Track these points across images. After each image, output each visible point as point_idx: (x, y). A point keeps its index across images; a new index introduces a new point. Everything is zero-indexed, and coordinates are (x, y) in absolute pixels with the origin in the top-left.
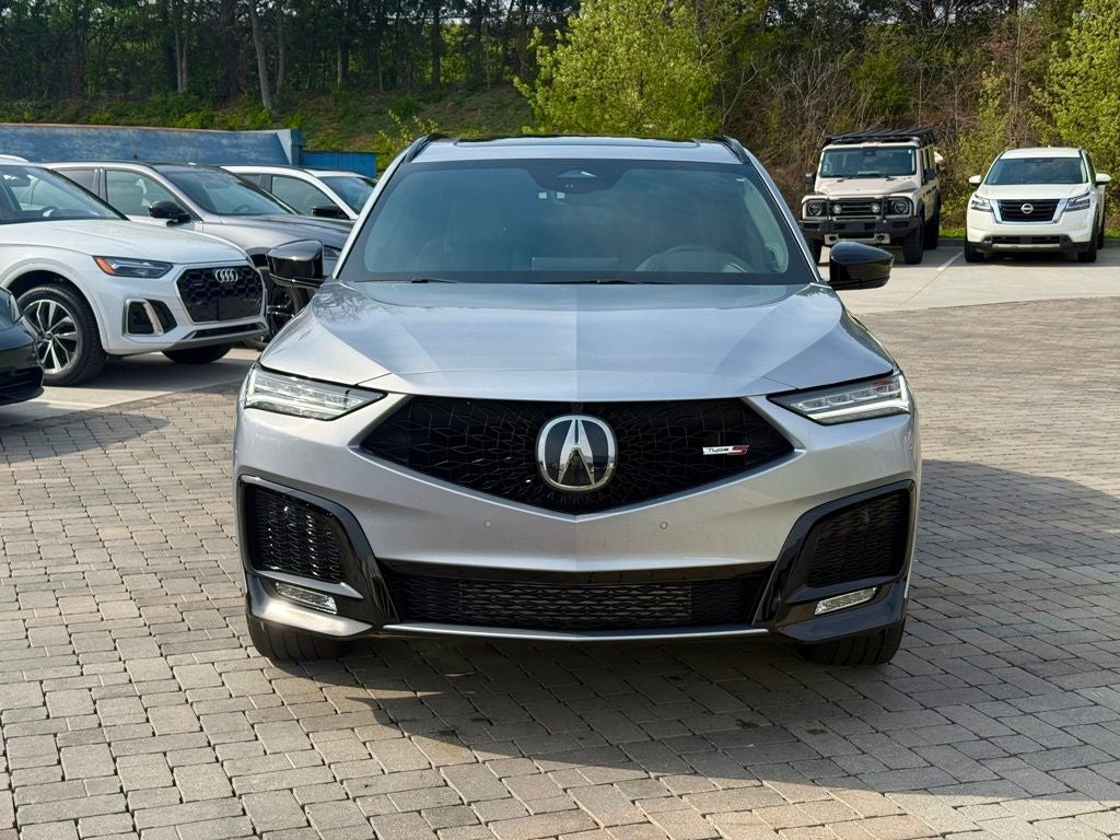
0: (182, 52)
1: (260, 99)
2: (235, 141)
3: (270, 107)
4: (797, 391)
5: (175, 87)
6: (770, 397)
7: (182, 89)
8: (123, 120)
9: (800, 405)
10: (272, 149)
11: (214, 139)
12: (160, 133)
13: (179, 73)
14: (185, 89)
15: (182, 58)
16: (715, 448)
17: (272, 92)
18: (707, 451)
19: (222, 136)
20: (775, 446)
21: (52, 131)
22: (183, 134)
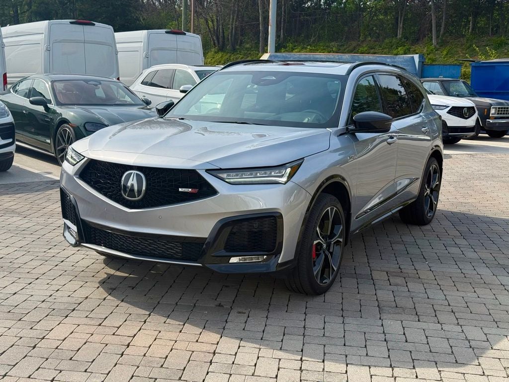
0: (401, 20)
1: (432, 40)
2: (393, 60)
3: (436, 44)
4: (221, 169)
5: (397, 36)
6: (207, 171)
7: (399, 36)
8: (372, 51)
9: (221, 175)
10: (409, 63)
11: (384, 59)
12: (360, 56)
13: (399, 28)
14: (401, 36)
15: (401, 22)
16: (184, 189)
17: (438, 37)
18: (180, 190)
19: (388, 58)
20: (211, 191)
21: (315, 56)
22: (370, 57)
